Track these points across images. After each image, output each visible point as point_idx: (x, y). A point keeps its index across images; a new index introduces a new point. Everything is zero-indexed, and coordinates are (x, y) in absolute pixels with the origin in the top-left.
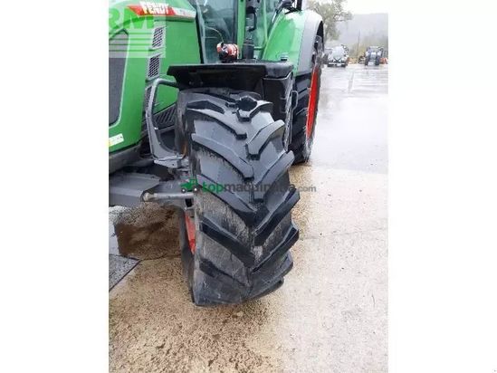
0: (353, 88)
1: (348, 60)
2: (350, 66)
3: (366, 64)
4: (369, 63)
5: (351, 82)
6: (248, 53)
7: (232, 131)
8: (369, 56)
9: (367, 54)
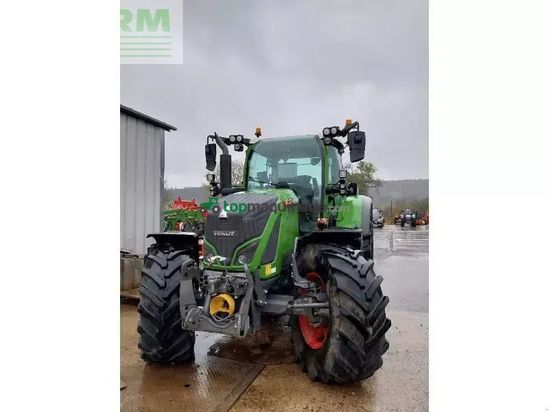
0: (394, 249)
1: (384, 221)
2: (386, 227)
3: (403, 225)
4: (406, 225)
5: (391, 243)
6: (333, 222)
7: (351, 264)
8: (405, 218)
9: (402, 216)
